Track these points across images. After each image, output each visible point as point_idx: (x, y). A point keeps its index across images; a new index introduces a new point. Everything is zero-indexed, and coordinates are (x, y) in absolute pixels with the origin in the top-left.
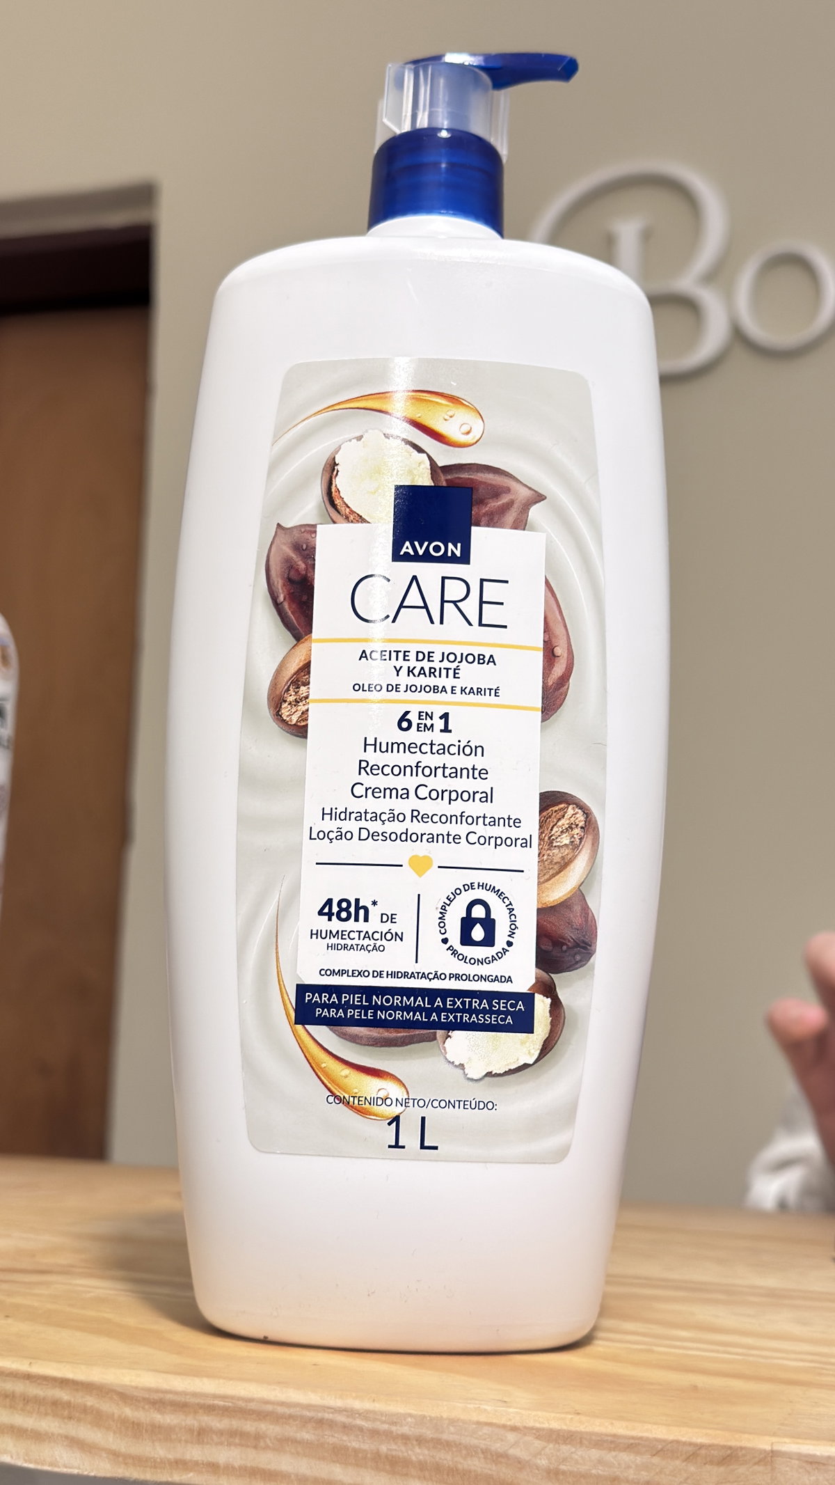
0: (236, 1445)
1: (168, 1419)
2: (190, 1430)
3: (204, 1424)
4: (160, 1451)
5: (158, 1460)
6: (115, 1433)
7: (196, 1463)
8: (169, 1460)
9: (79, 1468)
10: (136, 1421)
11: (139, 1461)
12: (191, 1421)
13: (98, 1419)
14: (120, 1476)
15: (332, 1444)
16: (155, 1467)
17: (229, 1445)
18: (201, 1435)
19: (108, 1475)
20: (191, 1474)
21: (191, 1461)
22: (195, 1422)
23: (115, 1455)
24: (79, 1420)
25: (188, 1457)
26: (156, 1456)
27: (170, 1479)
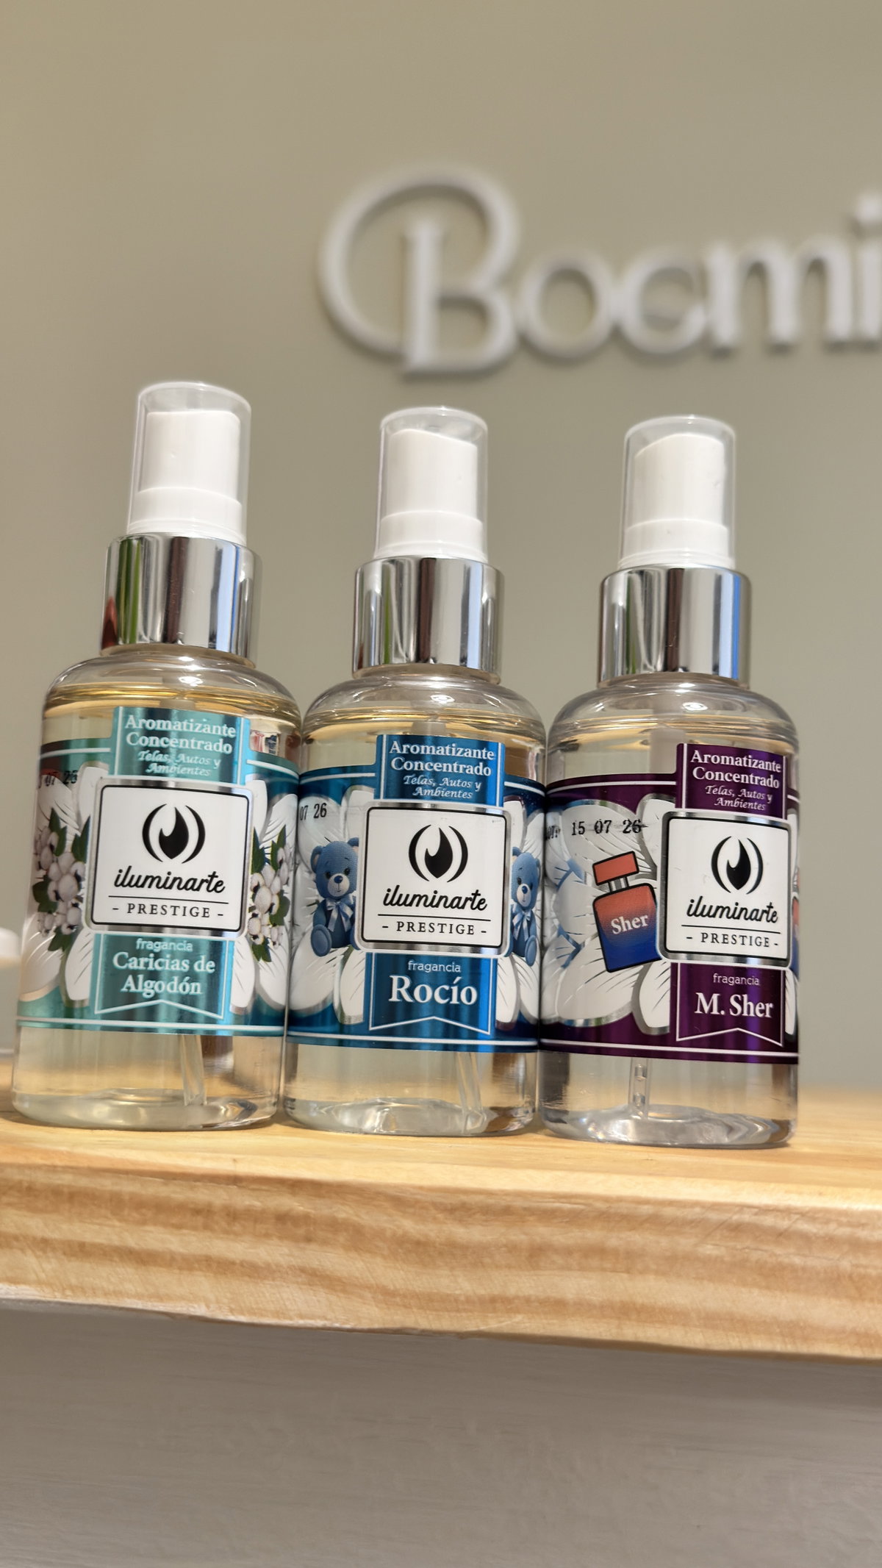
0: (592, 1269)
1: (478, 1233)
2: (514, 1249)
3: (538, 1239)
4: (461, 1283)
5: (462, 1298)
6: (384, 1257)
7: (527, 1300)
8: (481, 1300)
9: (325, 1318)
10: (422, 1239)
11: (429, 1301)
12: (516, 1235)
13: (358, 1239)
14: (398, 1326)
15: (757, 1262)
16: (458, 1311)
17: (582, 1269)
18: (535, 1255)
19: (376, 1326)
20: (518, 1318)
21: (518, 1297)
22: (523, 1237)
23: (387, 1295)
24: (325, 1242)
25: (512, 1291)
26: (457, 1292)
27: (483, 1327)
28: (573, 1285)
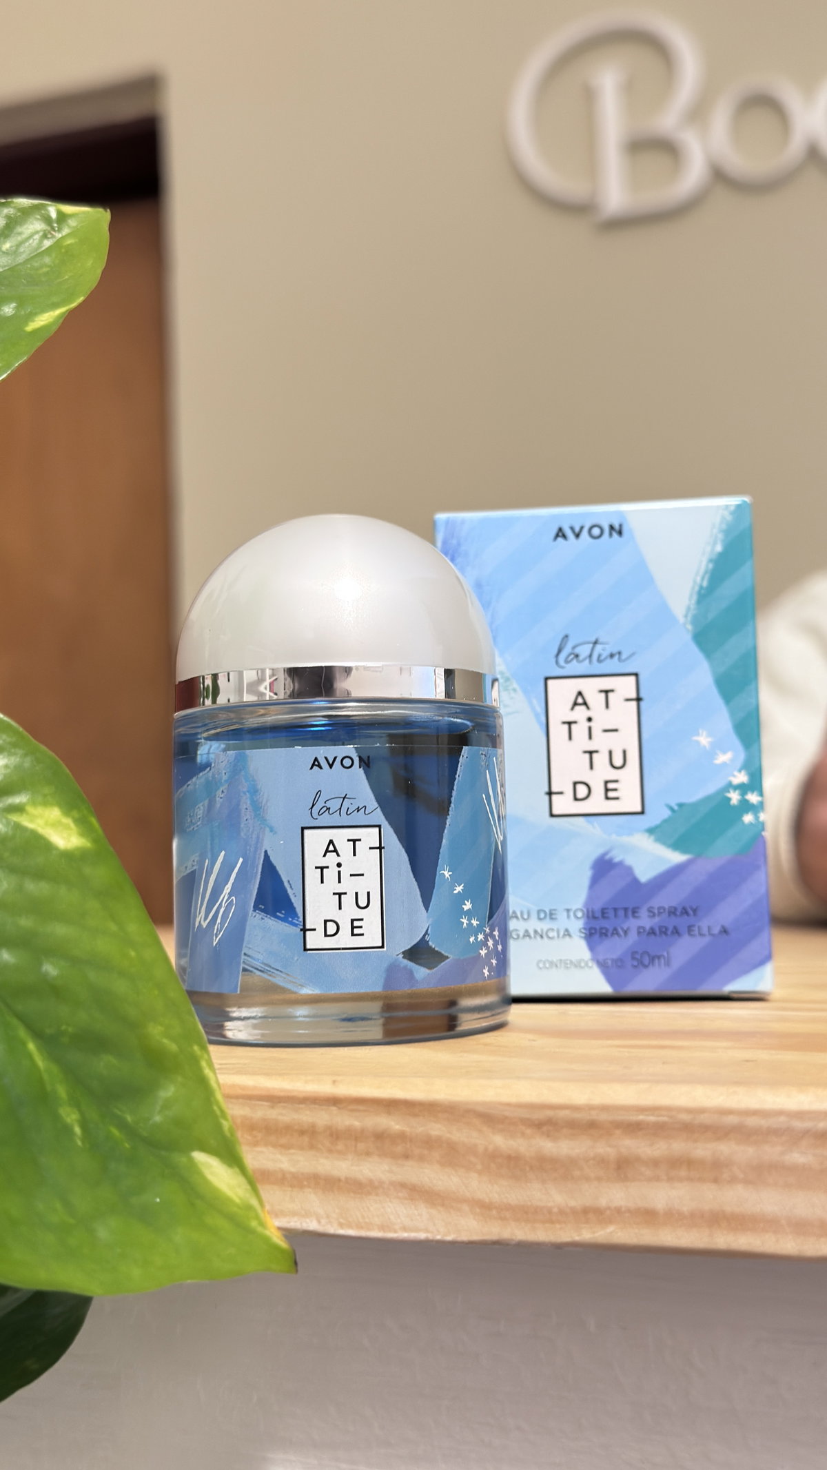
0: (680, 1180)
1: (563, 1147)
2: (602, 1161)
3: (624, 1152)
4: (555, 1196)
5: (555, 1210)
6: (480, 1173)
7: (618, 1211)
8: (574, 1211)
9: (427, 1231)
10: (513, 1154)
11: (523, 1213)
12: (602, 1148)
13: (452, 1155)
14: (494, 1237)
16: (552, 1222)
17: (670, 1179)
18: (623, 1168)
19: (475, 1237)
20: (611, 1229)
21: (609, 1208)
22: (609, 1150)
23: (484, 1208)
24: (422, 1158)
25: (603, 1202)
26: (550, 1204)
27: (577, 1238)
28: (662, 1196)
